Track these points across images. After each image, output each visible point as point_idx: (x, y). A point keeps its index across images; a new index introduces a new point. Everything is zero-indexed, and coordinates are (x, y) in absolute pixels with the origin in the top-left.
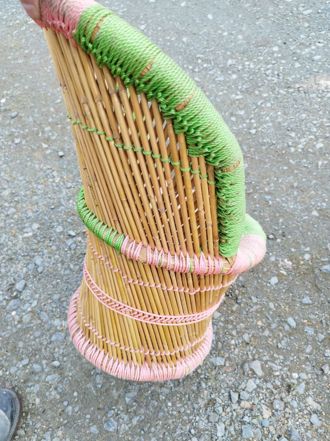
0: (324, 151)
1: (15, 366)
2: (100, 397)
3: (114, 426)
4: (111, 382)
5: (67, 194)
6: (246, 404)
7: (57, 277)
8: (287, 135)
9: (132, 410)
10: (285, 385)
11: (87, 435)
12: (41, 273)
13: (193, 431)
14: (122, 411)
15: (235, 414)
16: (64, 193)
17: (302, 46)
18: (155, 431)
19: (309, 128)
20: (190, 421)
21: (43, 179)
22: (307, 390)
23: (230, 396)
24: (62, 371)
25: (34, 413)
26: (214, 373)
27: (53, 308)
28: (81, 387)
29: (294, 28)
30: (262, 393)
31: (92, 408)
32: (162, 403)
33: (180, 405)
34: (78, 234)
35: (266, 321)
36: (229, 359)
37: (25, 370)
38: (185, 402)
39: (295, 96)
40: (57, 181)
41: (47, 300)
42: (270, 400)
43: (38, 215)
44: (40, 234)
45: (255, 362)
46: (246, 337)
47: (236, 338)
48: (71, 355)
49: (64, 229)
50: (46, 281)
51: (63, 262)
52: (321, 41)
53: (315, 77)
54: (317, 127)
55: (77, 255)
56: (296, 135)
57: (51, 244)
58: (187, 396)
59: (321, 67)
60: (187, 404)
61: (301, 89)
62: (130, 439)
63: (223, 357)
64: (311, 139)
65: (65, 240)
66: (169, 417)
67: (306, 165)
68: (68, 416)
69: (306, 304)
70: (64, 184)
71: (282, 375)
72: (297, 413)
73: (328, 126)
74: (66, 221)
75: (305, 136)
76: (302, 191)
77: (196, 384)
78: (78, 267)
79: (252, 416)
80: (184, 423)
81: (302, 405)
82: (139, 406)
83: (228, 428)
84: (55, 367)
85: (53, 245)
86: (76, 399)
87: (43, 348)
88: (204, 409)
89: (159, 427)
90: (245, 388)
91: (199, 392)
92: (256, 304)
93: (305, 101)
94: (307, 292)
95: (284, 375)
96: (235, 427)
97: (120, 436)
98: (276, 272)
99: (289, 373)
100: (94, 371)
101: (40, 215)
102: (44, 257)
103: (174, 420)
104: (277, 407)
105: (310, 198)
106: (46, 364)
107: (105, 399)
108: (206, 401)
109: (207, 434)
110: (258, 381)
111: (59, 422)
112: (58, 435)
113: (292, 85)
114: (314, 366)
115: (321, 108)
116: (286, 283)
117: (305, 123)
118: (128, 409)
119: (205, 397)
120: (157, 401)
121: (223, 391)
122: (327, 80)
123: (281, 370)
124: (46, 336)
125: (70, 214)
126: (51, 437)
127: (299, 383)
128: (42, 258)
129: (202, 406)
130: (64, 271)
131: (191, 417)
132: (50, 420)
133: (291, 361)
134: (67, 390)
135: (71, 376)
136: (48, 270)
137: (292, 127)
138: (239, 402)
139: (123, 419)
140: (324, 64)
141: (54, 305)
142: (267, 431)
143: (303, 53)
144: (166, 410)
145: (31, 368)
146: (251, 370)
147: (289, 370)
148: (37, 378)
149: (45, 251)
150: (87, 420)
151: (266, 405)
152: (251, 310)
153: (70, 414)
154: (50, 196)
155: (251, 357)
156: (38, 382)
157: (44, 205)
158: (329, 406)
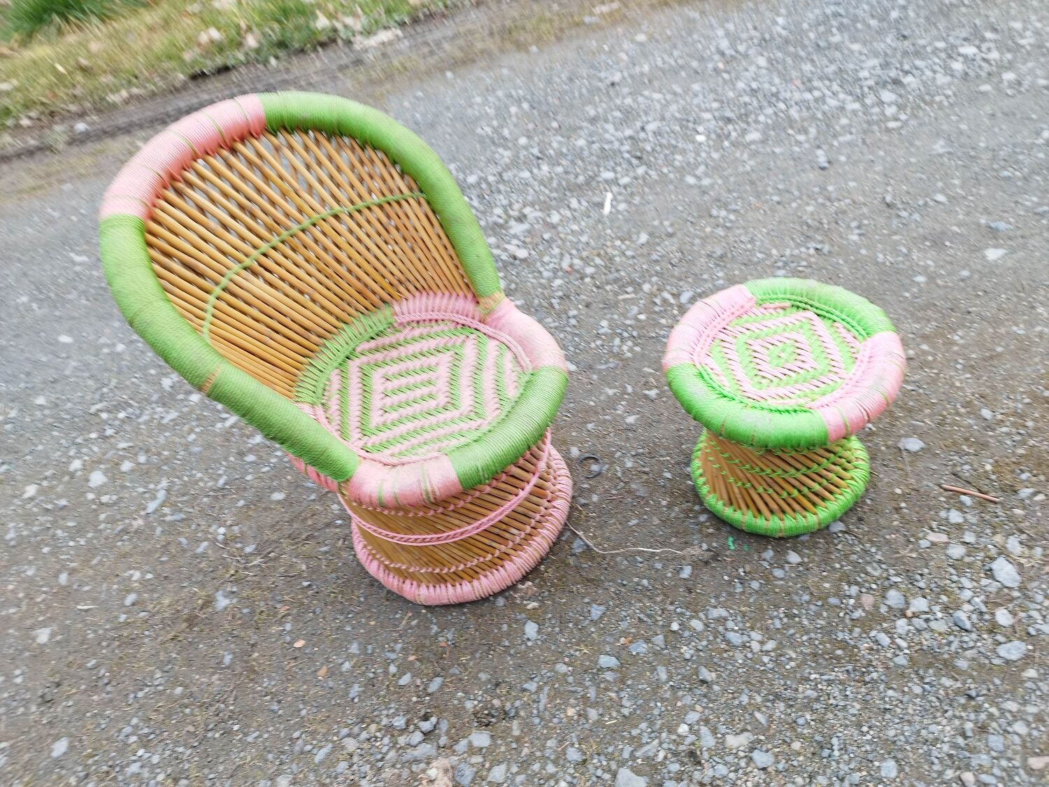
10: (686, 760)
22: (714, 731)
35: (576, 699)
45: (619, 776)
46: (573, 755)
47: (561, 774)
69: (601, 617)
71: (670, 749)
81: (729, 759)
92: (540, 689)
94: (586, 600)
95: (671, 746)
98: (523, 615)
99: (674, 737)
114: (690, 689)
116: (550, 616)
123: (661, 744)
127: (697, 733)
133: (660, 715)
147: (670, 732)
152: (541, 707)
155: (607, 776)
158: (757, 720)
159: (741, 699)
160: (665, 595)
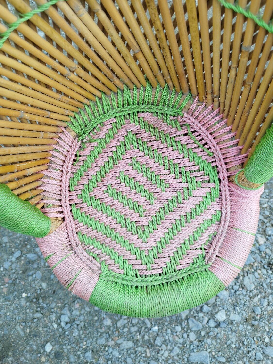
1: (7, 261)
25: (44, 297)
37: (20, 261)
42: (263, 229)
104: (269, 233)
111: (73, 297)
112: (76, 308)
126: (70, 310)
132: (63, 297)
142: (264, 253)
145: (26, 258)
148: (36, 266)
151: (260, 234)
156: (38, 268)
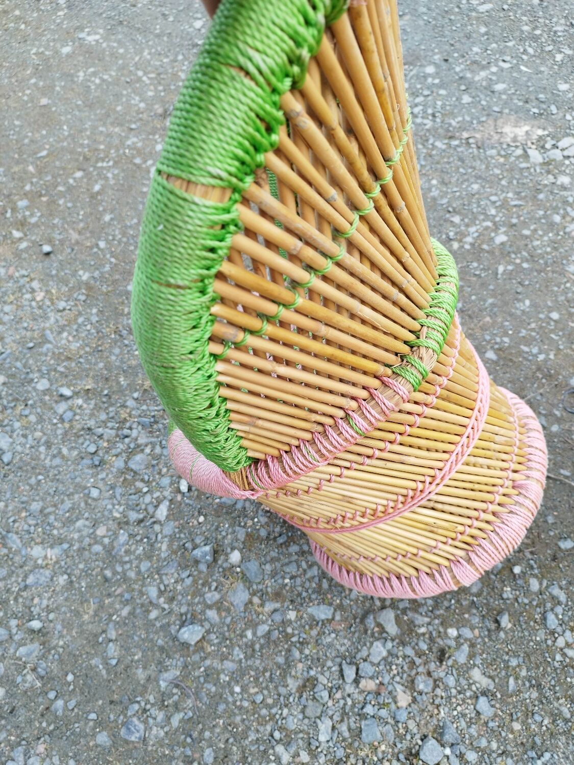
0: (508, 249)
2: (114, 682)
3: (138, 731)
4: (134, 655)
5: (57, 321)
6: (368, 685)
7: (38, 471)
8: (446, 220)
9: (171, 701)
10: (434, 650)
11: (90, 749)
12: (8, 464)
13: (277, 735)
14: (153, 705)
15: (349, 702)
16: (52, 320)
17: (475, 66)
18: (211, 738)
19: (484, 209)
20: (272, 717)
21: (13, 294)
22: (471, 656)
23: (341, 671)
24: (45, 639)
26: (314, 632)
27: (30, 526)
28: (81, 665)
29: (462, 35)
30: (396, 665)
31: (100, 702)
32: (223, 687)
33: (256, 690)
34: (76, 394)
36: (340, 607)
38: (264, 685)
39: (462, 152)
40: (38, 299)
41: (20, 512)
42: (409, 676)
43: (5, 359)
44: (8, 394)
45: (385, 611)
48: (63, 609)
49: (51, 385)
50: (17, 479)
51: (48, 445)
52: (508, 58)
53: (495, 120)
54: (496, 207)
55: (74, 431)
56: (462, 220)
57: (27, 412)
58: (267, 674)
59: (506, 103)
60: (267, 688)
61: (471, 141)
62: (167, 752)
63: (330, 604)
64: (487, 228)
65: (54, 405)
66: (236, 711)
67: (477, 273)
68: (57, 717)
70: (53, 303)
71: (431, 633)
72: (455, 697)
73: (515, 206)
74: (55, 370)
75: (477, 222)
76: (470, 317)
77: (283, 653)
78: (76, 453)
79: (379, 704)
80: (262, 722)
81: (464, 682)
82: (184, 695)
83: (338, 726)
84: (33, 631)
85: (30, 413)
86: (72, 687)
87: (11, 598)
88: (297, 695)
89: (218, 730)
90: (368, 656)
91: (289, 666)
93: (479, 162)
95: (434, 634)
96: (349, 724)
97: (150, 748)
99: (441, 630)
100: (104, 636)
101: (8, 360)
102: (15, 435)
103: (245, 717)
104: (421, 687)
105: (483, 329)
106: (18, 626)
107: (122, 684)
108: (300, 682)
109: (302, 738)
110: (389, 645)
111: (39, 728)
112: (38, 752)
113: (457, 134)
114: (483, 616)
115: (505, 174)
117: (478, 199)
118: (163, 701)
119: (299, 675)
120: (215, 685)
121: (329, 663)
122: (516, 126)
123: (429, 624)
124: (18, 576)
125: (63, 358)
126: (25, 755)
127: (459, 646)
128: (11, 437)
129: (294, 691)
130: (51, 461)
131: (274, 711)
132: (23, 725)
133: (447, 608)
134: (55, 671)
135: (62, 647)
136: (21, 458)
137: (454, 205)
138: (356, 681)
139: (155, 719)
140: (511, 99)
141: (32, 522)
142: (404, 728)
143: (477, 78)
144: (230, 699)
146: (379, 625)
147: (442, 624)
149: (17, 425)
150: (91, 724)
151: (403, 685)
153: (60, 713)
154: (25, 325)
155: (378, 604)
156: (2, 658)
157: (14, 341)
158: (508, 682)
159: (512, 659)
160: (533, 543)
